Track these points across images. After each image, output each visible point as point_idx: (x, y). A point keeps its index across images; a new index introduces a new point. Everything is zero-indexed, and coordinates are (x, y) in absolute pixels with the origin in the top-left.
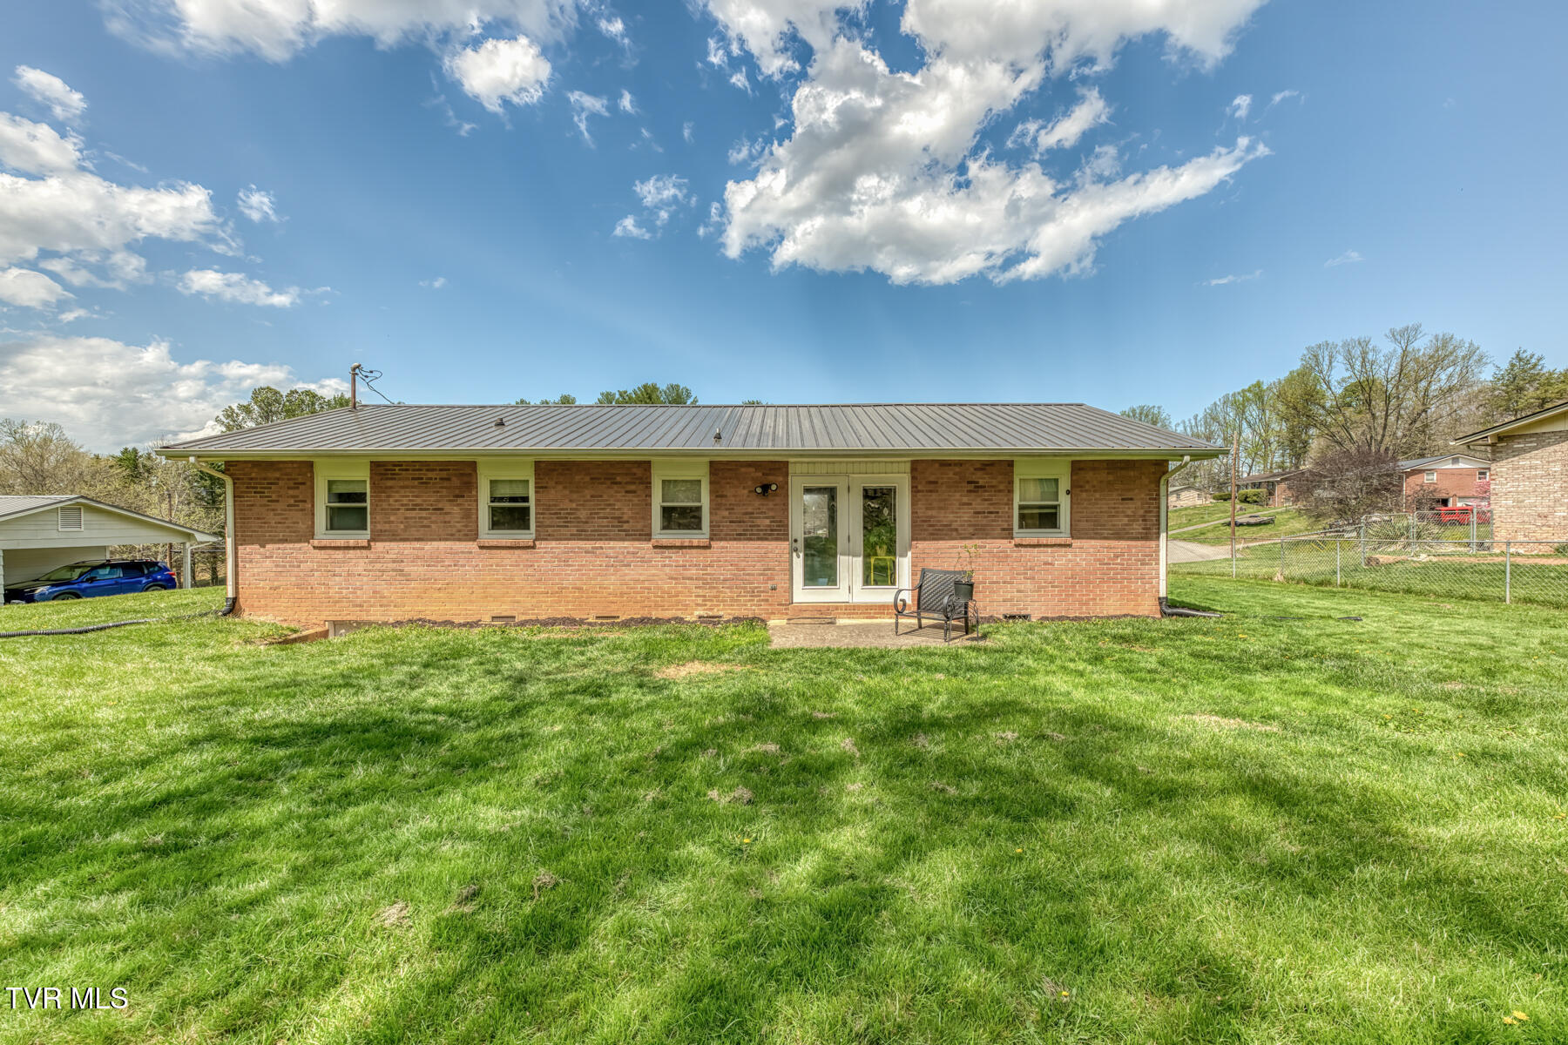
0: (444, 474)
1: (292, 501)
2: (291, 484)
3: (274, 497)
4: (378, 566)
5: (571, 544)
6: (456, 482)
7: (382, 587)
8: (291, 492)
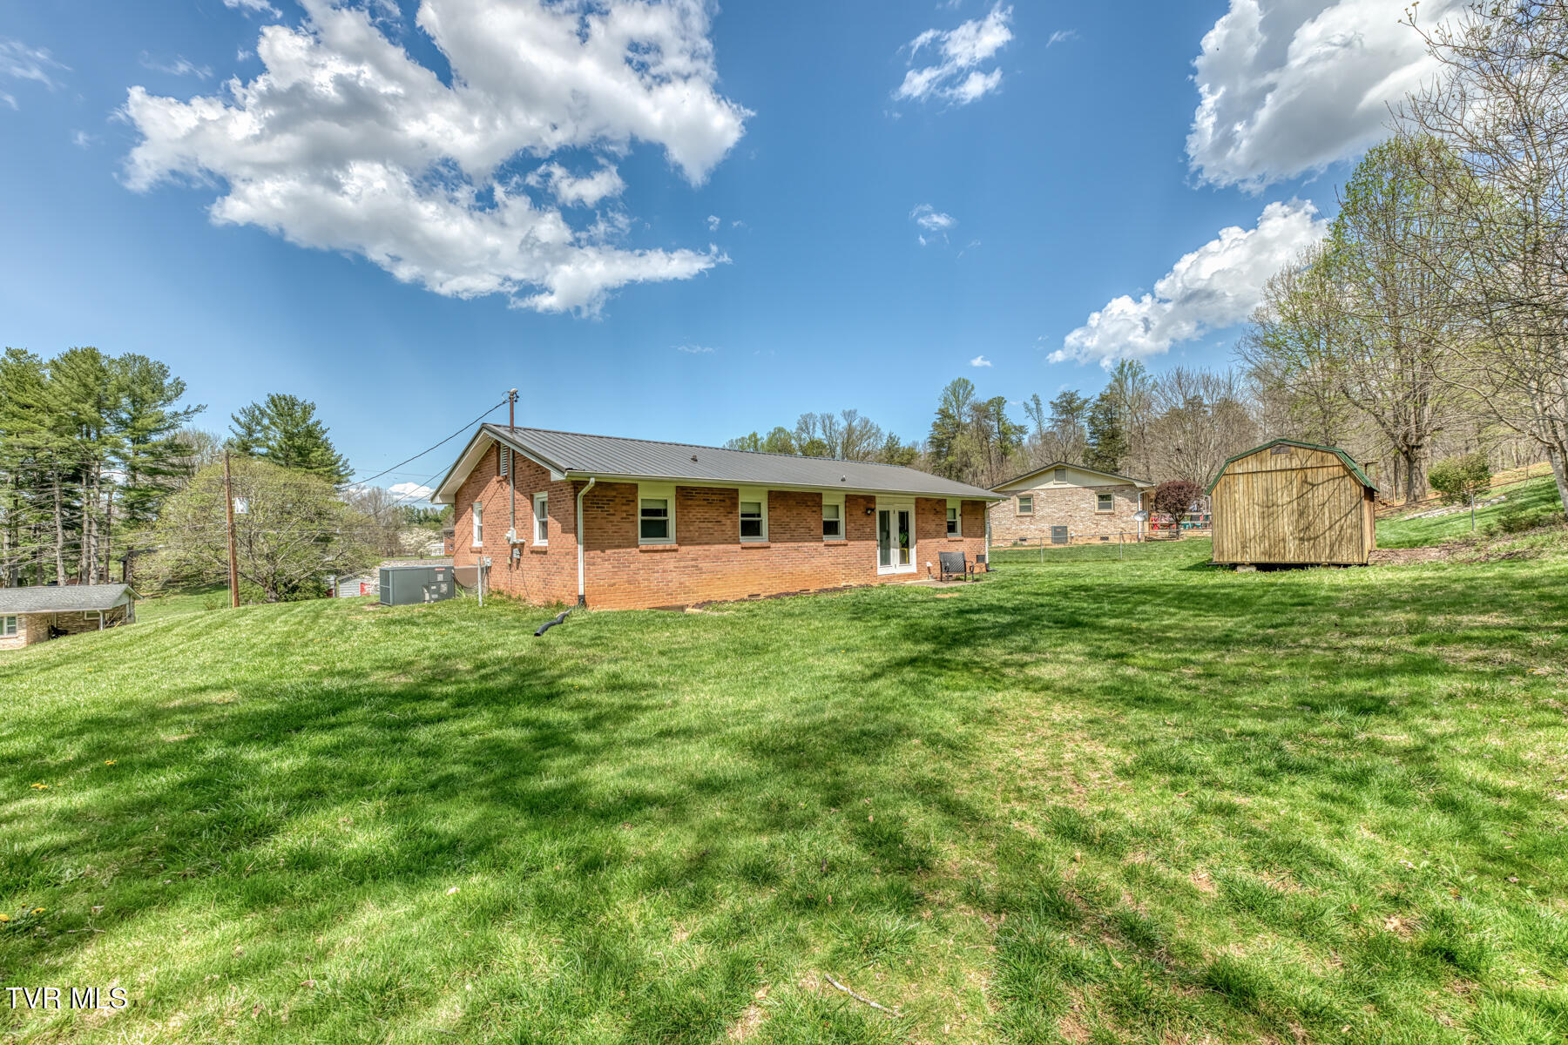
0: (721, 497)
1: (624, 515)
2: (624, 501)
3: (612, 511)
4: (682, 564)
5: (788, 545)
6: (728, 502)
7: (685, 579)
8: (624, 508)
